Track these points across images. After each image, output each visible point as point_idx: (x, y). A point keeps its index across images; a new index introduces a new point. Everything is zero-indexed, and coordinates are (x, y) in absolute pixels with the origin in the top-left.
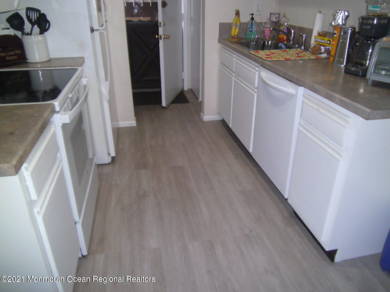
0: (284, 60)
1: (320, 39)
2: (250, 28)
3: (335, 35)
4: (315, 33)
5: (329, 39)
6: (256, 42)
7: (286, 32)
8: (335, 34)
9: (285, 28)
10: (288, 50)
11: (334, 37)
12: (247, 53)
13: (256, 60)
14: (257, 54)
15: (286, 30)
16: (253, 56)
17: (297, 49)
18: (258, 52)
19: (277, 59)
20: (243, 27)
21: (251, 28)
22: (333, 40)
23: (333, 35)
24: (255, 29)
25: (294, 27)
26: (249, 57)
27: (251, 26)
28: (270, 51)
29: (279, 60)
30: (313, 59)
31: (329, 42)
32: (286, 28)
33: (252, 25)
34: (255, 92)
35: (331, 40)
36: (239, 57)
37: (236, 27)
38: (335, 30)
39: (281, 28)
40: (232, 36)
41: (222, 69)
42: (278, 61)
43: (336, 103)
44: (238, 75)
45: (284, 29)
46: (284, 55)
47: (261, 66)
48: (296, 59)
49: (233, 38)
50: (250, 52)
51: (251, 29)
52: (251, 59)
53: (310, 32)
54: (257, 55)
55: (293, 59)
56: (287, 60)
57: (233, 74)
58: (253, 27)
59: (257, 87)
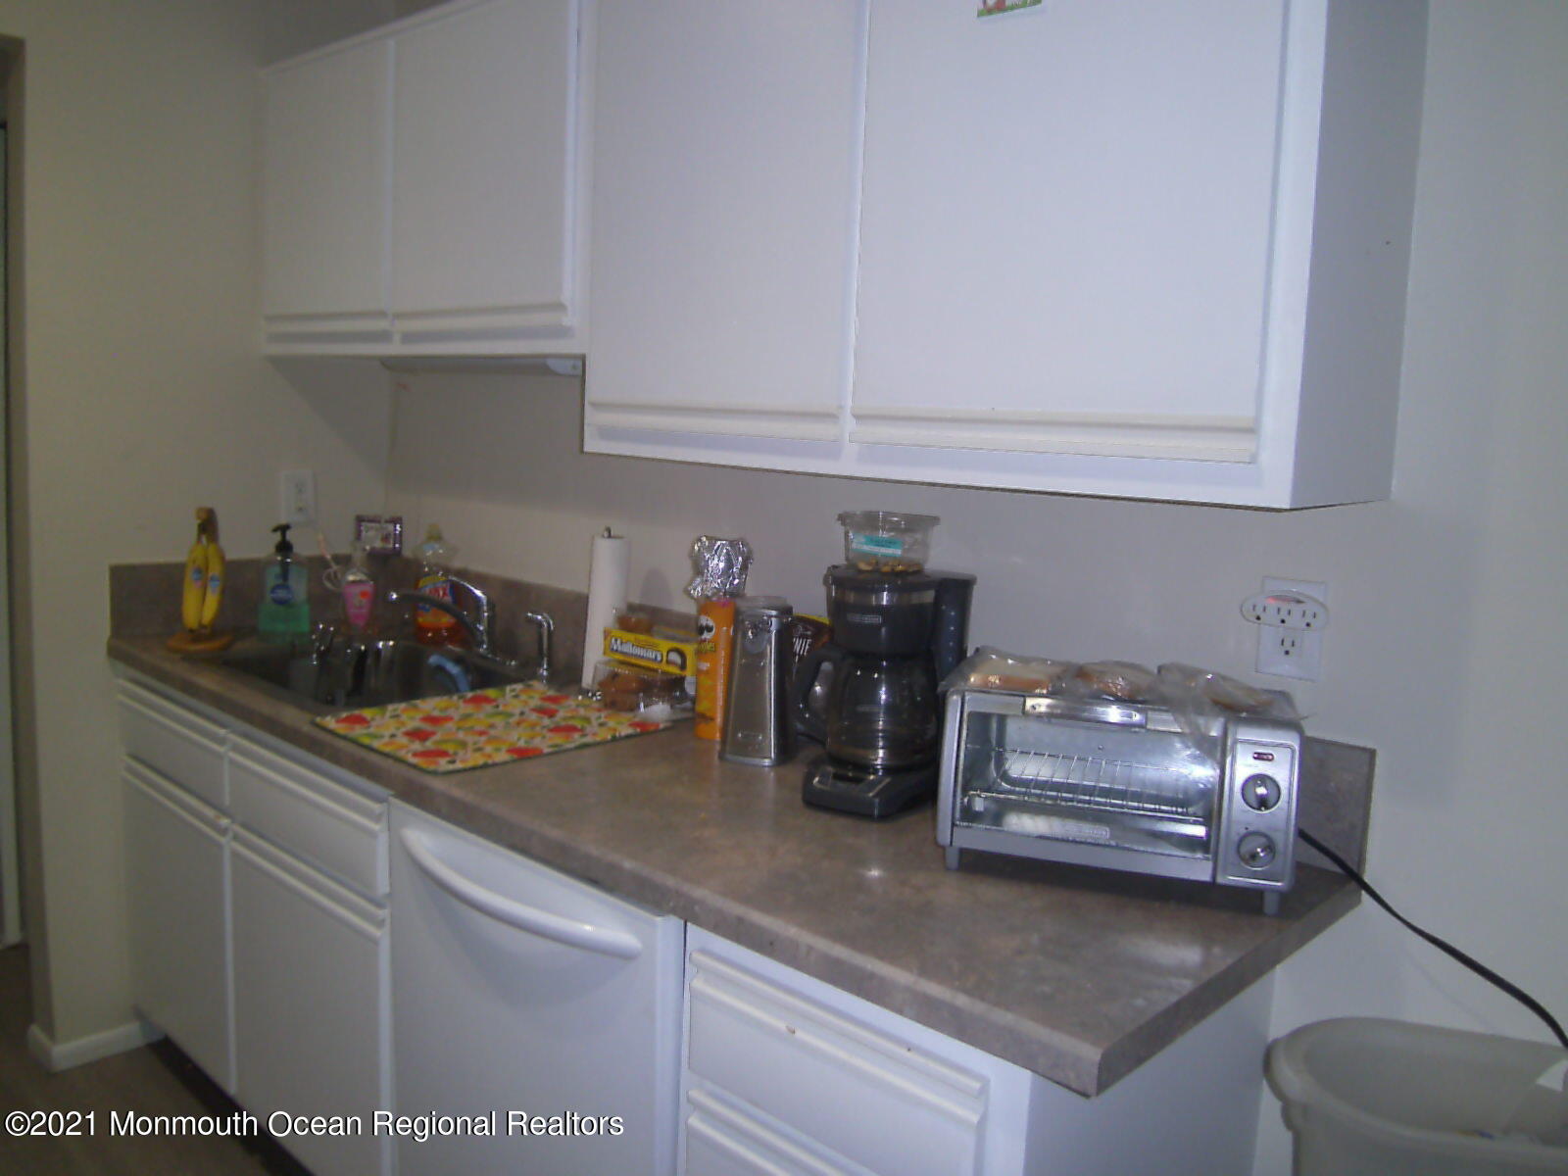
0: (514, 761)
1: (630, 645)
2: (278, 587)
3: (706, 635)
4: (601, 616)
5: (675, 645)
6: (322, 655)
7: (448, 599)
8: (710, 629)
9: (444, 585)
10: (491, 693)
11: (705, 641)
12: (306, 728)
13: (367, 766)
14: (358, 731)
15: (448, 591)
16: (342, 744)
17: (529, 686)
18: (361, 720)
19: (478, 759)
20: (239, 582)
21: (284, 586)
22: (699, 654)
23: (701, 633)
24: (299, 587)
25: (481, 580)
26: (316, 746)
27: (280, 581)
28: (416, 707)
29: (490, 761)
30: (628, 737)
31: (675, 657)
32: (449, 584)
33: (285, 574)
34: (380, 924)
35: (689, 649)
36: (246, 736)
37: (205, 588)
38: (706, 614)
39: (426, 586)
40: (191, 631)
41: (137, 782)
42: (485, 766)
43: (900, 1011)
44: (246, 826)
45: (437, 591)
46: (492, 726)
47: (396, 796)
48: (556, 746)
49: (196, 635)
50: (318, 720)
51: (281, 594)
52: (336, 757)
53: (575, 608)
54: (366, 741)
55: (546, 750)
56: (523, 754)
57: (225, 822)
58: (292, 582)
59: (389, 895)
